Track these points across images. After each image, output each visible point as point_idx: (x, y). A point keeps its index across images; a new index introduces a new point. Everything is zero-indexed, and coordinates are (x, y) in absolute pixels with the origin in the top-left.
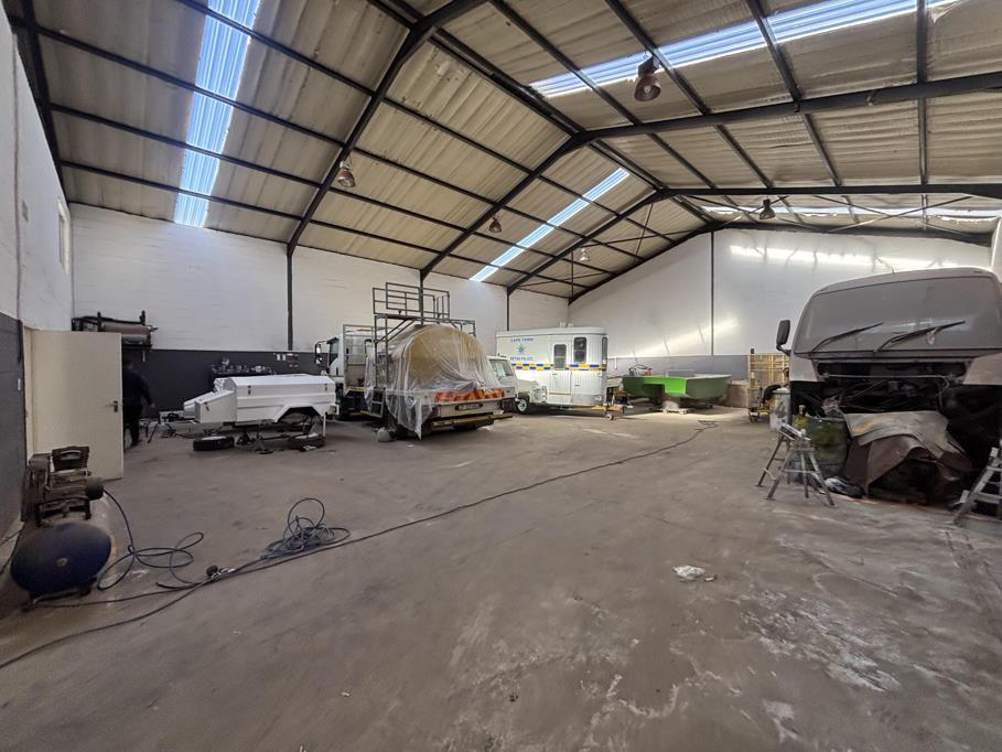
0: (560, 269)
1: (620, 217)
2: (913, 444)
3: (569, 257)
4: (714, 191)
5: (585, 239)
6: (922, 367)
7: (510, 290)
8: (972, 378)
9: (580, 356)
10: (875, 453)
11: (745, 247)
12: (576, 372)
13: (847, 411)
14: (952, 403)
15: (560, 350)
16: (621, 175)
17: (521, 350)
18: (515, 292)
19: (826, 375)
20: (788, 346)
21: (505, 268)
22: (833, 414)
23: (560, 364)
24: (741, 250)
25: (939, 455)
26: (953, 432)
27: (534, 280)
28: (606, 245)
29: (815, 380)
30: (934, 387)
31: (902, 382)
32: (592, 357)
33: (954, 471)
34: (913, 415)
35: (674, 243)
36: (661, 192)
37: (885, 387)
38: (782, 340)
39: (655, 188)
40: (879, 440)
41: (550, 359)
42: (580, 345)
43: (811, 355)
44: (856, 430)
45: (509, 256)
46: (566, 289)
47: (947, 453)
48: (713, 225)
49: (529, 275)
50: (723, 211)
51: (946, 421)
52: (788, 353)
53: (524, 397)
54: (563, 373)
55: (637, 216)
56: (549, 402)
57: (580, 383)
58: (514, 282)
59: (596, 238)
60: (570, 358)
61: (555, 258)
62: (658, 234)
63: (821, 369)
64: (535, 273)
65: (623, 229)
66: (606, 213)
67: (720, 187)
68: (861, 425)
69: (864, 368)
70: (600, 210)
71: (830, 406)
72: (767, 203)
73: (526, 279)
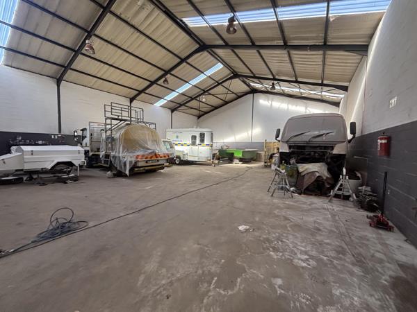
0: (194, 103)
1: (219, 84)
2: (318, 175)
3: (198, 99)
4: (254, 77)
5: (204, 92)
6: (320, 147)
7: (173, 111)
8: (335, 152)
9: (202, 140)
10: (306, 178)
12: (200, 147)
13: (298, 163)
14: (329, 160)
15: (194, 138)
16: (220, 66)
17: (177, 137)
18: (175, 112)
19: (292, 150)
20: (279, 139)
21: (170, 101)
22: (293, 164)
23: (194, 144)
24: (263, 102)
25: (325, 178)
26: (329, 170)
27: (183, 107)
28: (213, 95)
29: (288, 151)
30: (324, 154)
31: (315, 153)
32: (207, 141)
33: (328, 183)
34: (318, 164)
35: (239, 97)
36: (235, 75)
37: (309, 154)
38: (277, 136)
39: (233, 73)
40: (308, 173)
41: (190, 142)
42: (202, 136)
43: (287, 142)
44: (301, 170)
45: (172, 96)
46: (196, 112)
47: (327, 178)
48: (254, 91)
49: (181, 105)
50: (258, 86)
51: (327, 166)
52: (279, 141)
53: (178, 157)
54: (194, 147)
55: (225, 84)
56: (189, 159)
57: (201, 152)
58: (174, 107)
59: (209, 92)
60: (198, 141)
61: (192, 99)
62: (233, 93)
63: (290, 147)
64: (184, 104)
65: (220, 89)
66: (213, 82)
67: (257, 76)
68: (302, 168)
69: (303, 147)
70: (211, 80)
71: (293, 161)
72: (273, 84)
73: (179, 107)
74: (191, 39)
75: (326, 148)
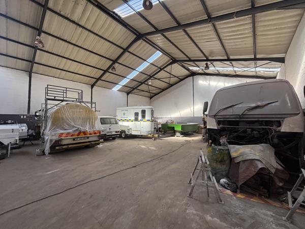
0: (143, 87)
1: (161, 70)
2: (260, 166)
3: (146, 83)
4: (190, 60)
5: (151, 77)
6: (261, 123)
7: (128, 94)
8: (284, 128)
9: (143, 116)
10: (242, 168)
11: (203, 81)
12: (142, 122)
13: (230, 143)
14: (276, 141)
15: (137, 114)
16: (158, 54)
17: (124, 114)
18: (130, 94)
19: (221, 126)
20: (206, 113)
21: (124, 86)
22: (224, 145)
23: (136, 119)
25: (273, 171)
26: (278, 155)
27: (135, 90)
28: (158, 79)
29: (216, 128)
30: (267, 132)
31: (253, 130)
32: (148, 116)
34: (259, 147)
35: (182, 80)
36: (174, 61)
37: (245, 132)
38: (205, 110)
39: (172, 59)
40: (244, 161)
41: (133, 118)
42: (144, 112)
43: (215, 116)
44: (234, 154)
45: (125, 82)
47: (277, 169)
48: (193, 74)
49: (134, 89)
50: (195, 69)
51: (274, 149)
53: (124, 132)
54: (137, 122)
55: (168, 69)
56: (133, 134)
57: (144, 127)
58: (129, 90)
59: (155, 77)
60: (140, 117)
61: (142, 83)
62: (175, 77)
63: (219, 123)
64: (136, 88)
65: (162, 74)
66: (156, 68)
67: (192, 59)
68: (236, 151)
69: (236, 123)
70: (154, 67)
71: (223, 140)
72: (207, 64)
73: (133, 90)
74: (128, 31)
75: (268, 123)
